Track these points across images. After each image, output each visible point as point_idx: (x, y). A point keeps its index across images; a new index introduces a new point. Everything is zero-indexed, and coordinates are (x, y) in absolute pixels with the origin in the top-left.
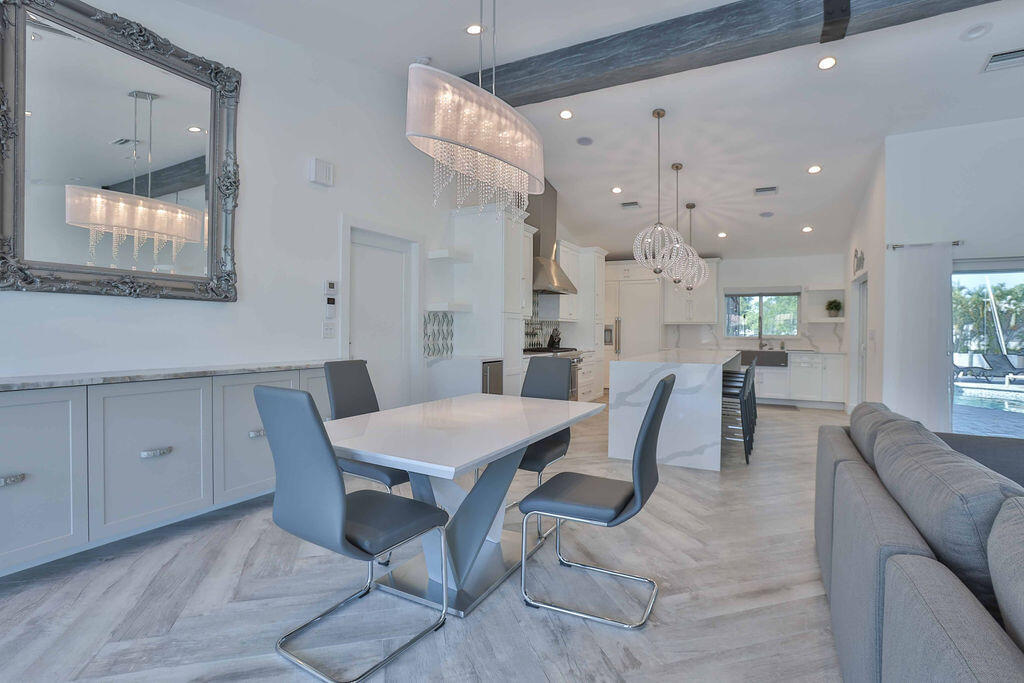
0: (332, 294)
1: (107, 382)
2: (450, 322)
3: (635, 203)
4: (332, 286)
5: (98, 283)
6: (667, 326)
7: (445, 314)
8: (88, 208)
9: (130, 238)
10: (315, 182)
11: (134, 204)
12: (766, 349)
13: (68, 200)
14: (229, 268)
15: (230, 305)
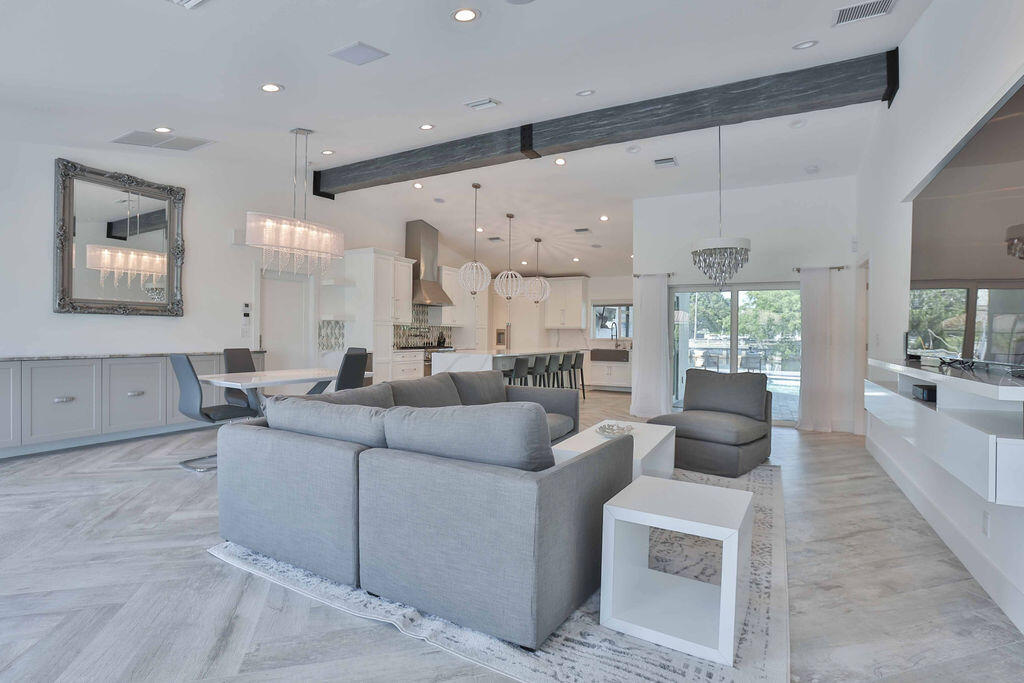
0: (247, 311)
1: (111, 357)
2: (342, 327)
3: (498, 238)
4: (247, 305)
5: (108, 309)
6: (549, 330)
7: (337, 322)
8: (99, 257)
9: (126, 274)
10: (235, 244)
11: (128, 254)
12: (620, 348)
13: (88, 254)
14: (179, 298)
15: (179, 318)
